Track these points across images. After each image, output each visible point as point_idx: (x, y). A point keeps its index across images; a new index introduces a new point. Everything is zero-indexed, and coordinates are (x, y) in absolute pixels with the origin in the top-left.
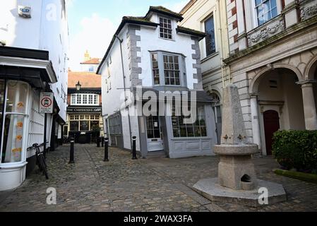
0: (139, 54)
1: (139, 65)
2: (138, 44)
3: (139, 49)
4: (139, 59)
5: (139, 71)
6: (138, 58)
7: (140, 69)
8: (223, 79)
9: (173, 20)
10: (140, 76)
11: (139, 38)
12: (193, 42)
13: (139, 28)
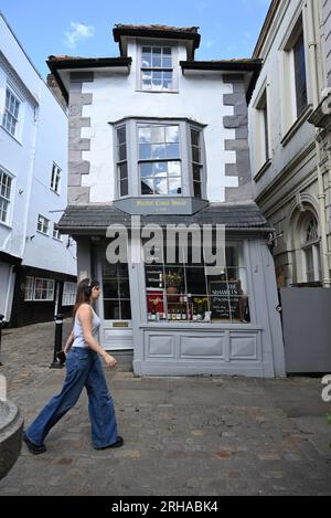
0: (85, 133)
1: (86, 156)
2: (86, 111)
3: (87, 121)
4: (85, 144)
5: (84, 168)
6: (81, 141)
7: (87, 164)
8: (319, 172)
9: (176, 45)
10: (85, 180)
11: (88, 100)
12: (228, 89)
13: (90, 77)
